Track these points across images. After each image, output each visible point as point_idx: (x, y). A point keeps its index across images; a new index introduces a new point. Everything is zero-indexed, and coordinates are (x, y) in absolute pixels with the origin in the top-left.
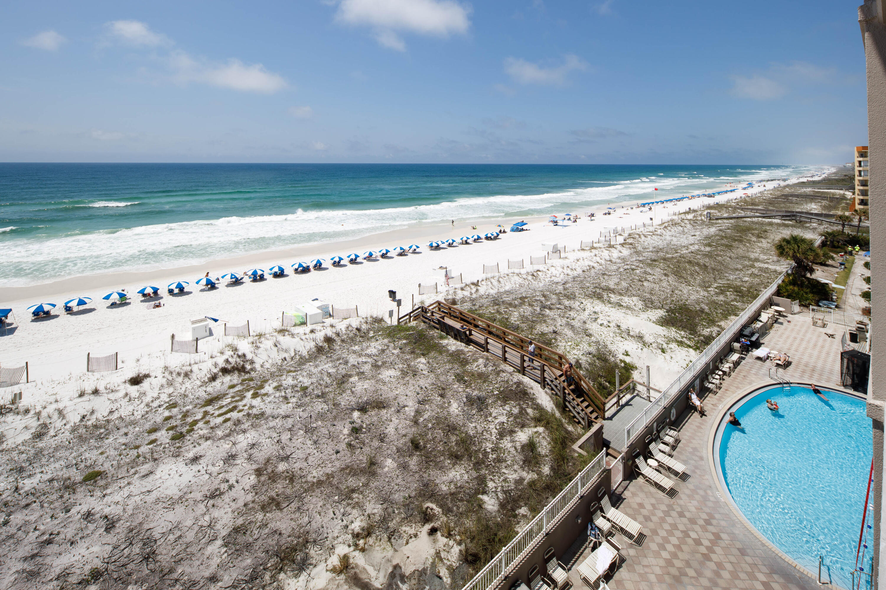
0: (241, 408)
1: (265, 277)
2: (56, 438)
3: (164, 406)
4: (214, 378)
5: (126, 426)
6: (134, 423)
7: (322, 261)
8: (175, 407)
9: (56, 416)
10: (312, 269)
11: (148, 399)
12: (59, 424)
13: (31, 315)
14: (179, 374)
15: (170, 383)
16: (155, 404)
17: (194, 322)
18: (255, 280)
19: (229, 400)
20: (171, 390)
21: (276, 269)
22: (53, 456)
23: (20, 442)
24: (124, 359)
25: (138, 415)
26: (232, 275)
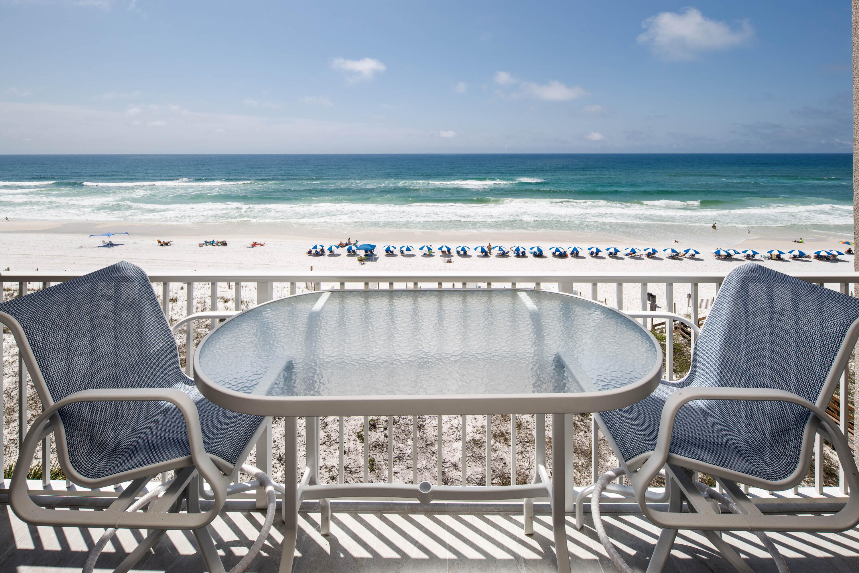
1: (526, 255)
7: (579, 250)
10: (569, 256)
13: (385, 252)
18: (518, 256)
21: (535, 250)
26: (500, 248)
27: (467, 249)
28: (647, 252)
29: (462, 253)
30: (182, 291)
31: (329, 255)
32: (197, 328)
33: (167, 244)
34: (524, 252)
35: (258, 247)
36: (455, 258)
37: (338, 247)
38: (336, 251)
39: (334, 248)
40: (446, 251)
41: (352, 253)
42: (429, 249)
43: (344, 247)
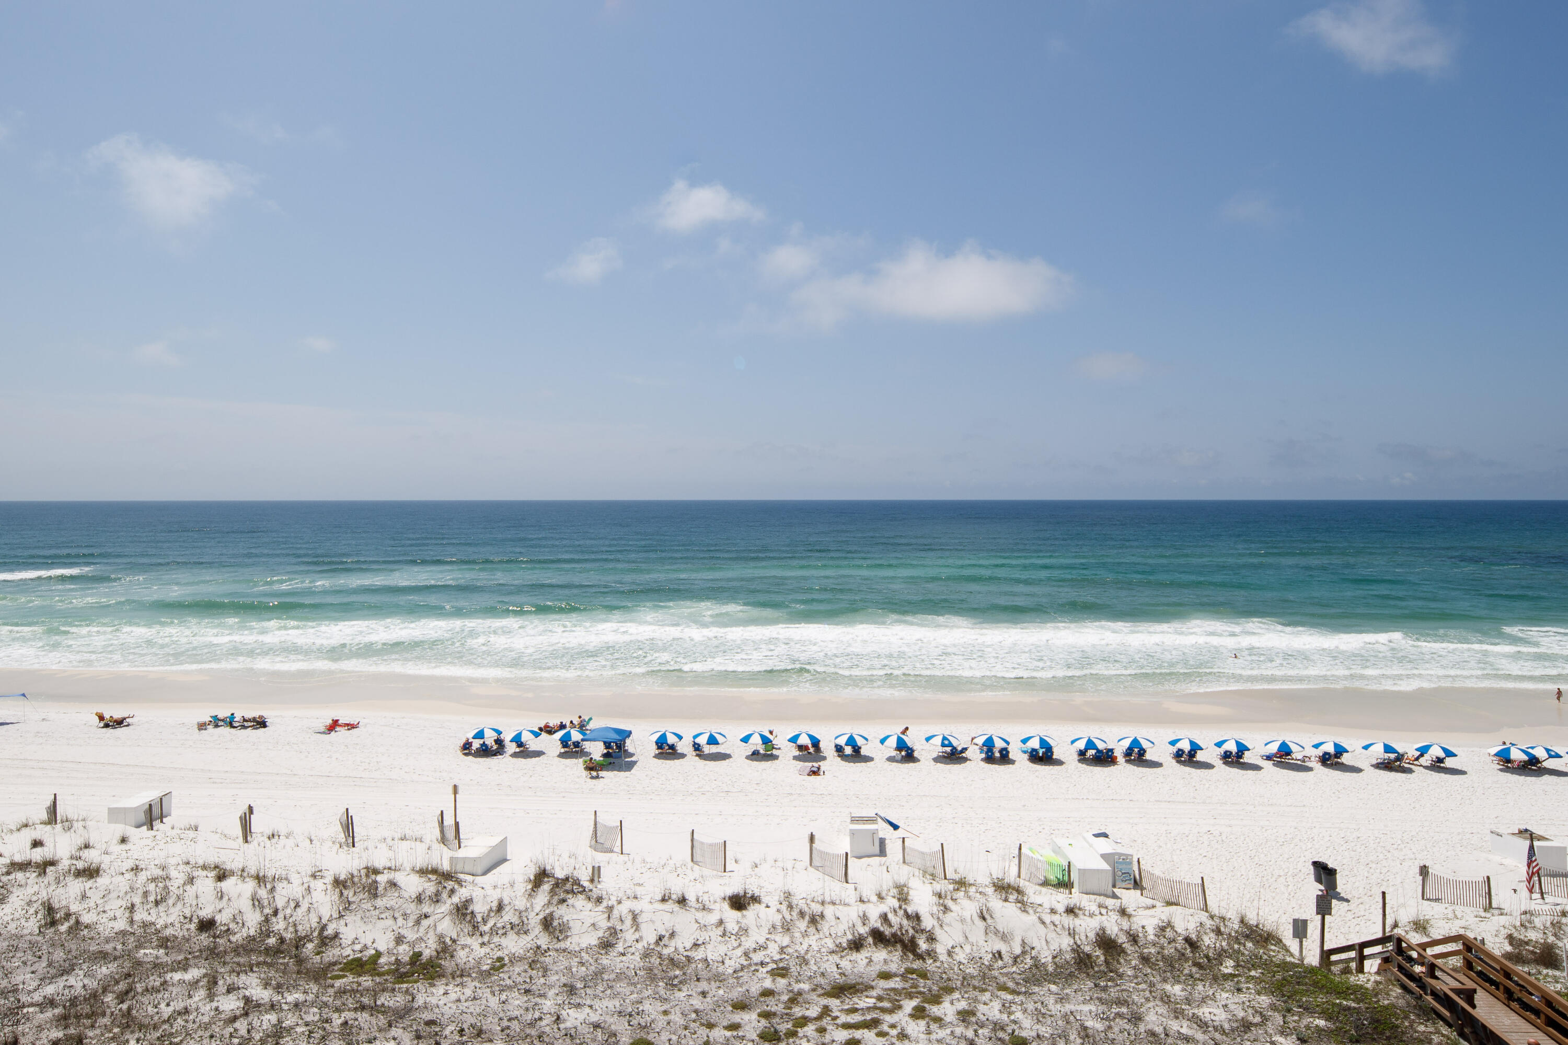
0: (885, 1028)
1: (1011, 756)
2: (624, 958)
3: (769, 968)
4: (856, 945)
5: (709, 980)
6: (719, 978)
7: (1145, 744)
8: (783, 976)
9: (628, 922)
10: (1121, 759)
11: (749, 943)
12: (629, 936)
13: (655, 747)
14: (802, 914)
15: (787, 928)
16: (757, 957)
17: (855, 820)
18: (990, 759)
19: (871, 1002)
20: (786, 941)
21: (1035, 744)
22: (611, 987)
23: (584, 945)
24: (739, 857)
25: (730, 966)
26: (944, 738)
27: (860, 741)
28: (1320, 752)
29: (848, 750)
30: (123, 847)
31: (515, 755)
32: (139, 946)
33: (119, 723)
34: (1005, 749)
35: (341, 732)
36: (831, 763)
37: (536, 735)
38: (533, 744)
39: (526, 737)
40: (810, 746)
41: (571, 749)
42: (766, 741)
43: (555, 732)
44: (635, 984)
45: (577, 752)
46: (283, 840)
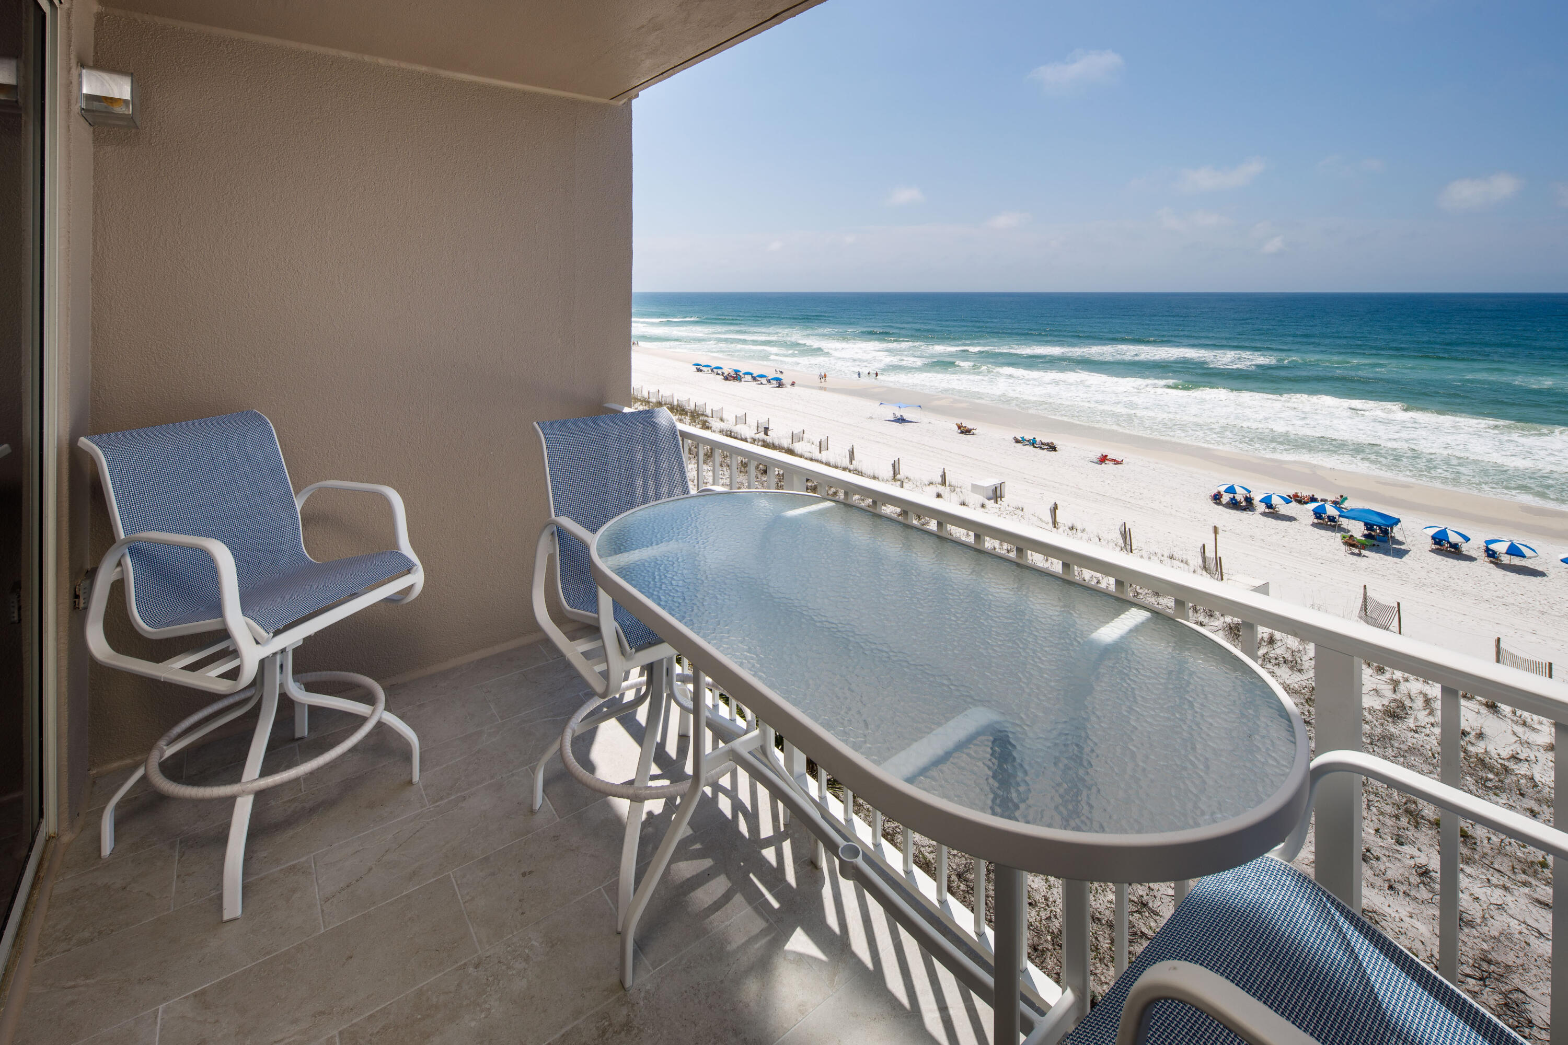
30: (983, 510)
33: (966, 431)
37: (1287, 501)
39: (1275, 500)
41: (1325, 522)
44: (1435, 766)
45: (1334, 526)
46: (1079, 534)
